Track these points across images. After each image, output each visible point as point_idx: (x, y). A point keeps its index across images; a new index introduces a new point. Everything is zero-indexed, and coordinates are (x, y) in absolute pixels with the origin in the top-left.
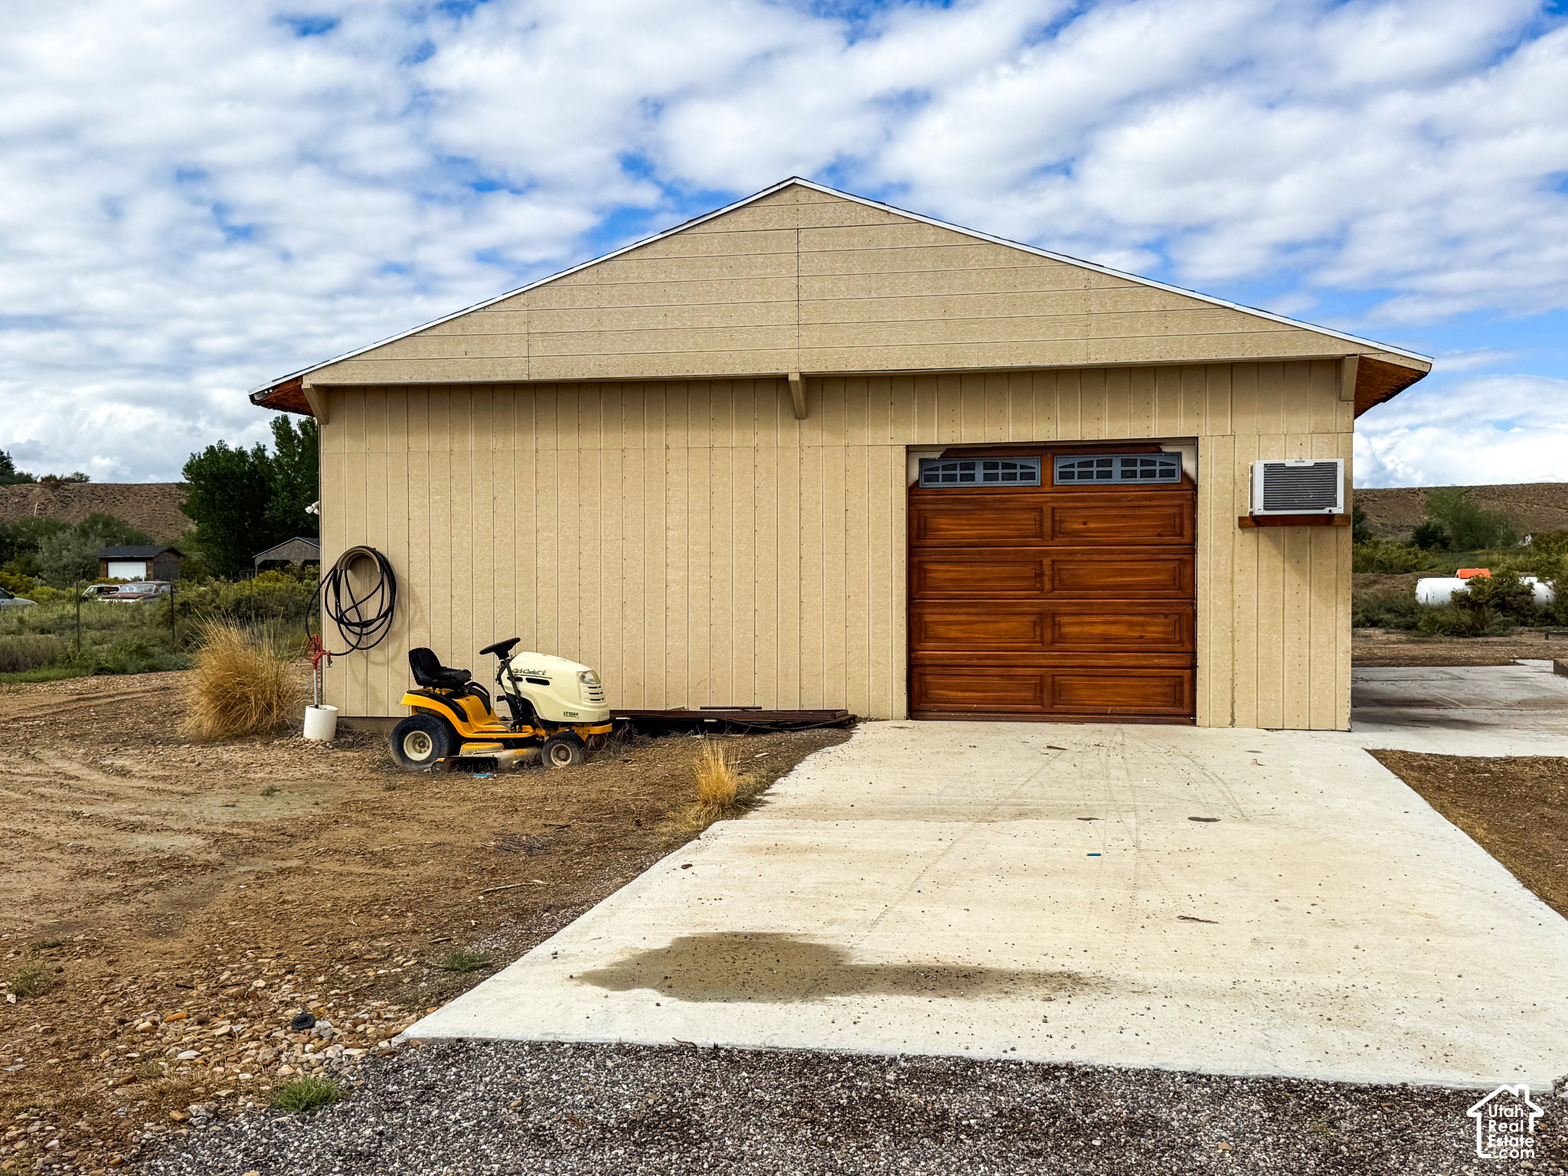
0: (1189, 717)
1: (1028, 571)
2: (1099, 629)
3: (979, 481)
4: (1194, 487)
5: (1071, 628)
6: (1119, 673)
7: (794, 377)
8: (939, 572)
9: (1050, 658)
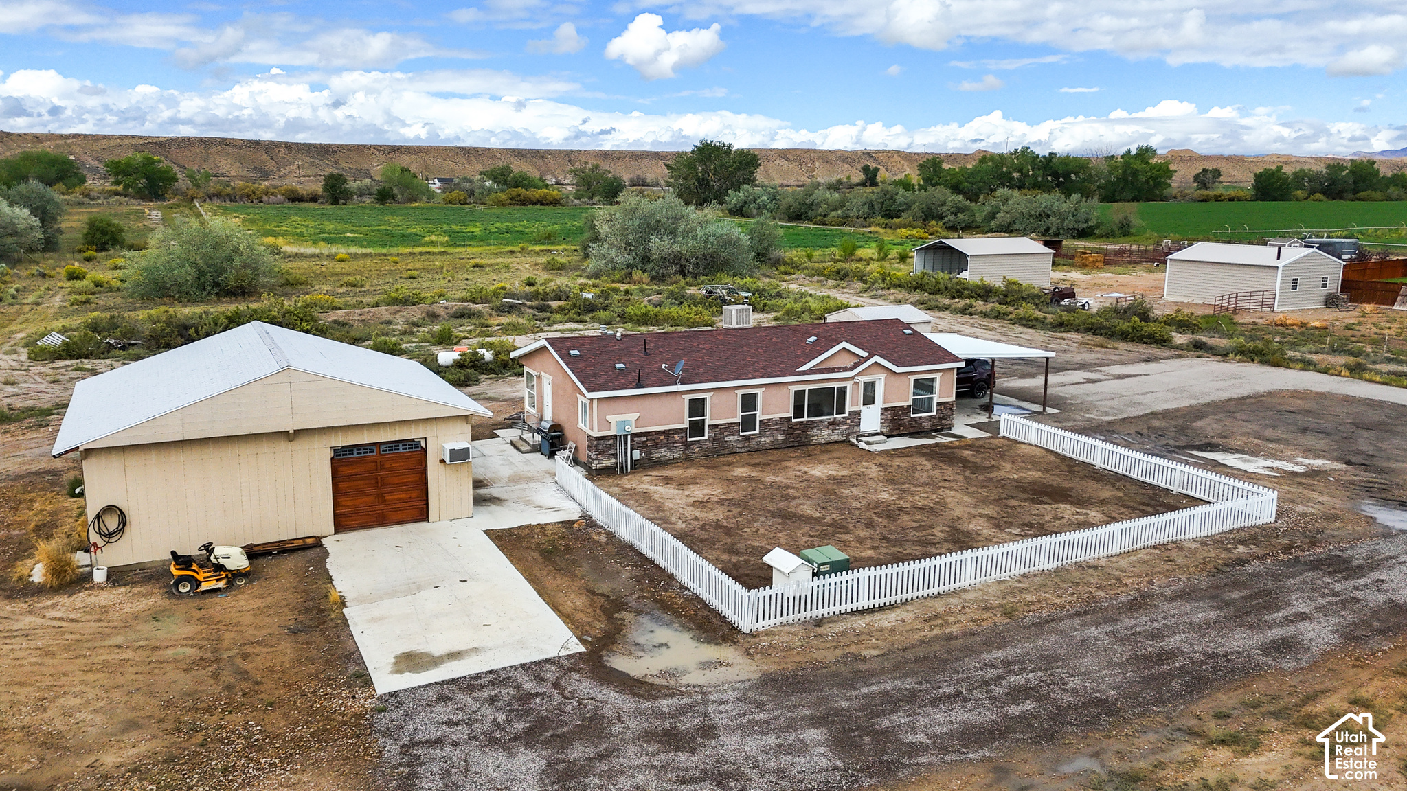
0: (426, 519)
1: (373, 481)
2: (396, 497)
3: (355, 455)
4: (425, 450)
5: (388, 497)
6: (405, 509)
7: (292, 431)
8: (342, 485)
9: (381, 507)
